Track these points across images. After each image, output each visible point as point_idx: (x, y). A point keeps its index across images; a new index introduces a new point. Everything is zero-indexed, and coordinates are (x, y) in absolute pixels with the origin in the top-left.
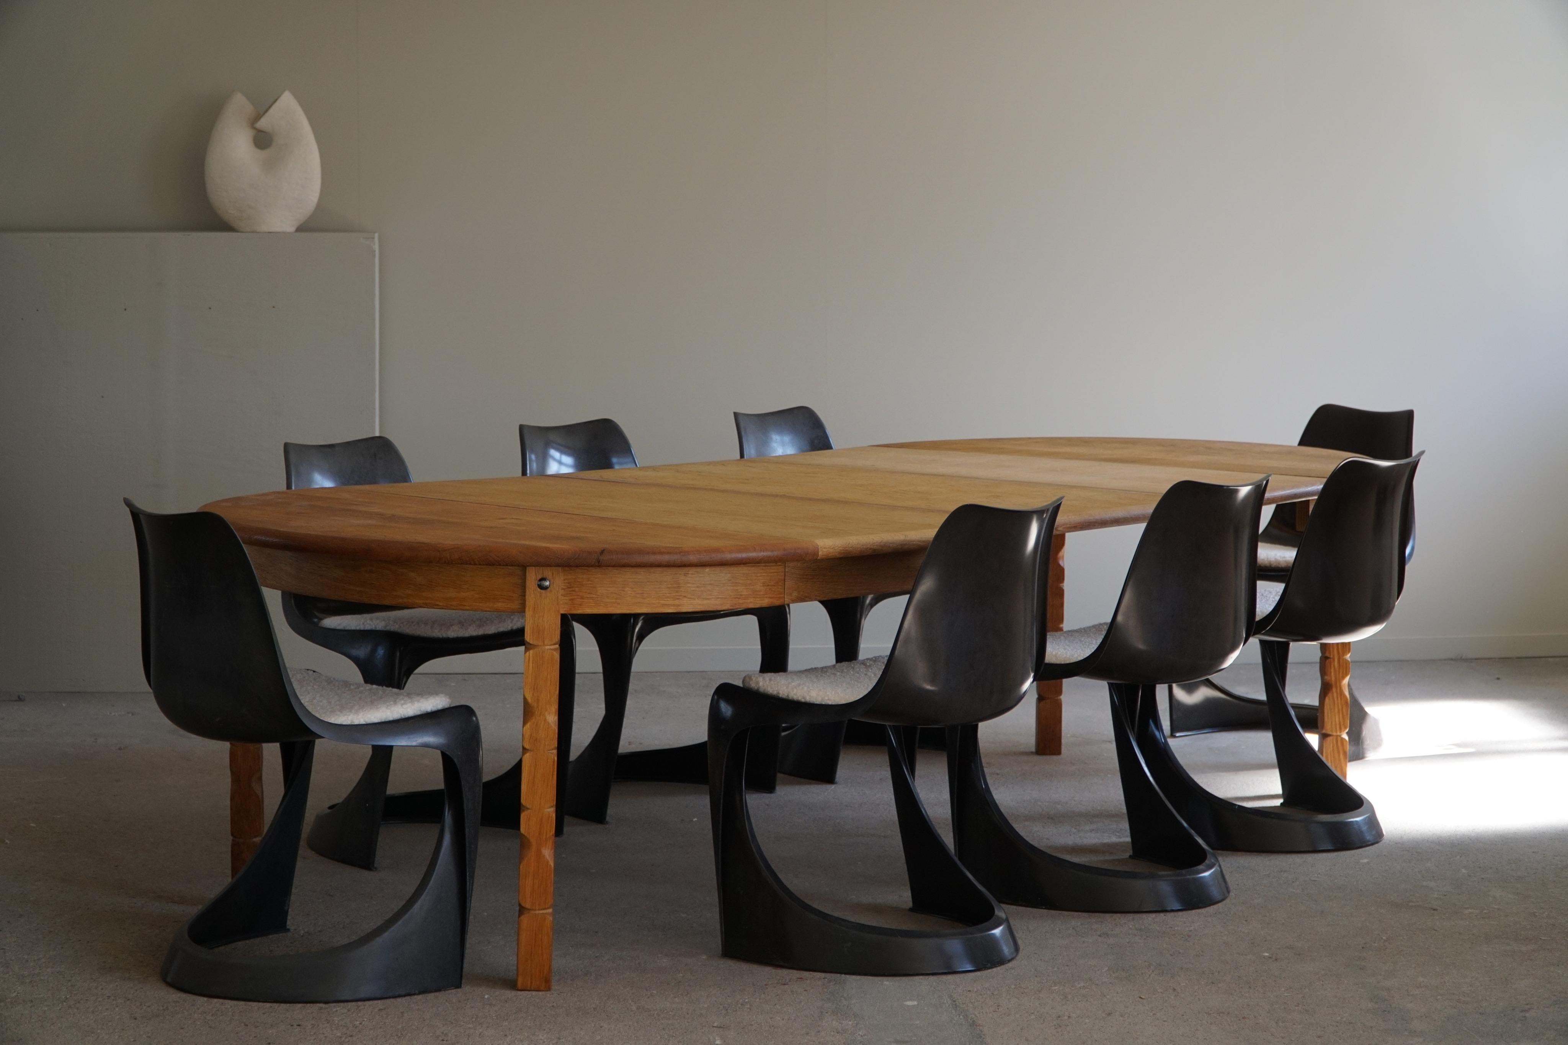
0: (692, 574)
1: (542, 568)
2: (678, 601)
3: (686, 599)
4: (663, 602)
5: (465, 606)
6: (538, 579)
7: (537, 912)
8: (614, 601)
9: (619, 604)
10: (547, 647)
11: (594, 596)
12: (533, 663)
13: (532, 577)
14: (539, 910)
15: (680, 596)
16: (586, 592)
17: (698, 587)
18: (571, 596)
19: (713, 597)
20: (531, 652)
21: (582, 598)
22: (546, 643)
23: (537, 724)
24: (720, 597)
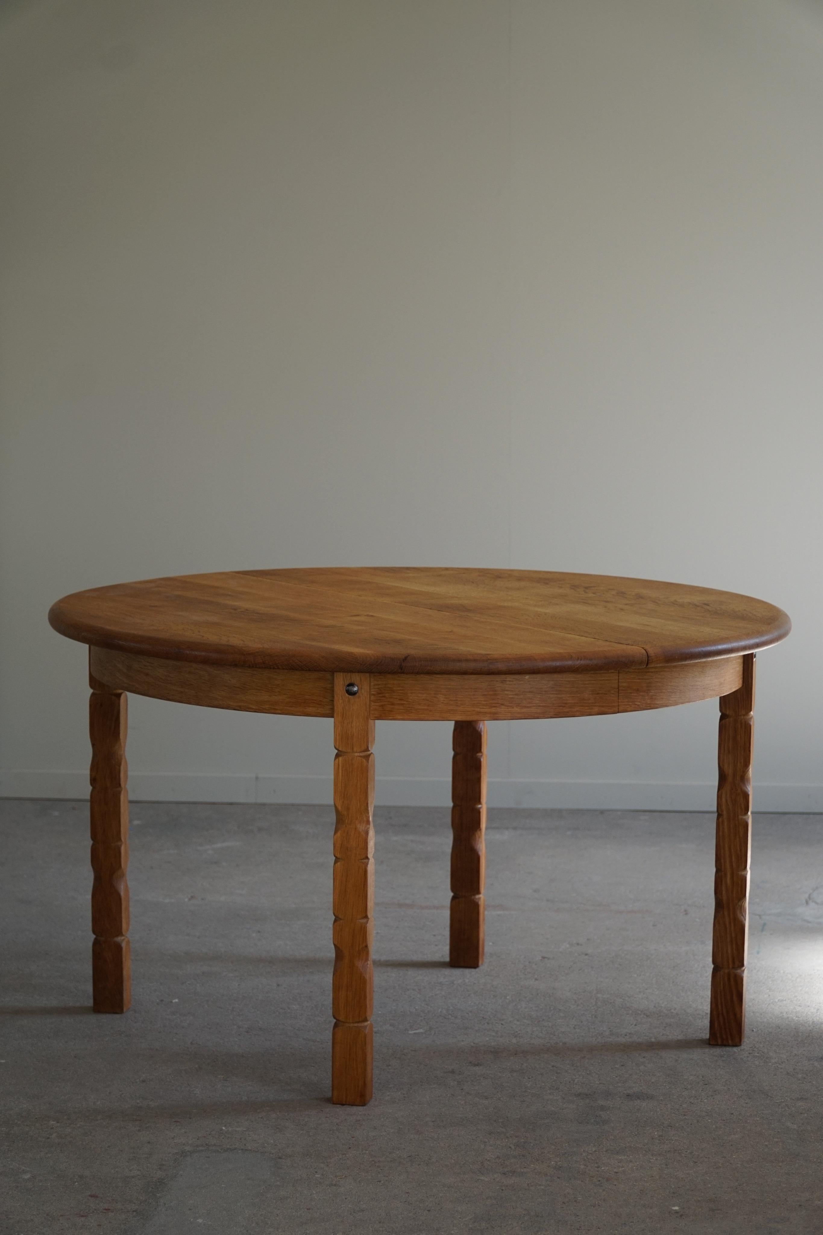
0: (510, 681)
1: (349, 674)
2: (495, 708)
3: (503, 707)
4: (478, 710)
5: (277, 709)
6: (347, 684)
7: (352, 1025)
8: (426, 707)
9: (430, 711)
10: (356, 754)
11: (405, 702)
12: (342, 771)
13: (340, 681)
14: (353, 1023)
15: (498, 703)
16: (396, 698)
17: (516, 695)
18: (381, 702)
19: (534, 705)
20: (340, 759)
21: (393, 704)
22: (355, 750)
23: (348, 833)
24: (541, 705)
